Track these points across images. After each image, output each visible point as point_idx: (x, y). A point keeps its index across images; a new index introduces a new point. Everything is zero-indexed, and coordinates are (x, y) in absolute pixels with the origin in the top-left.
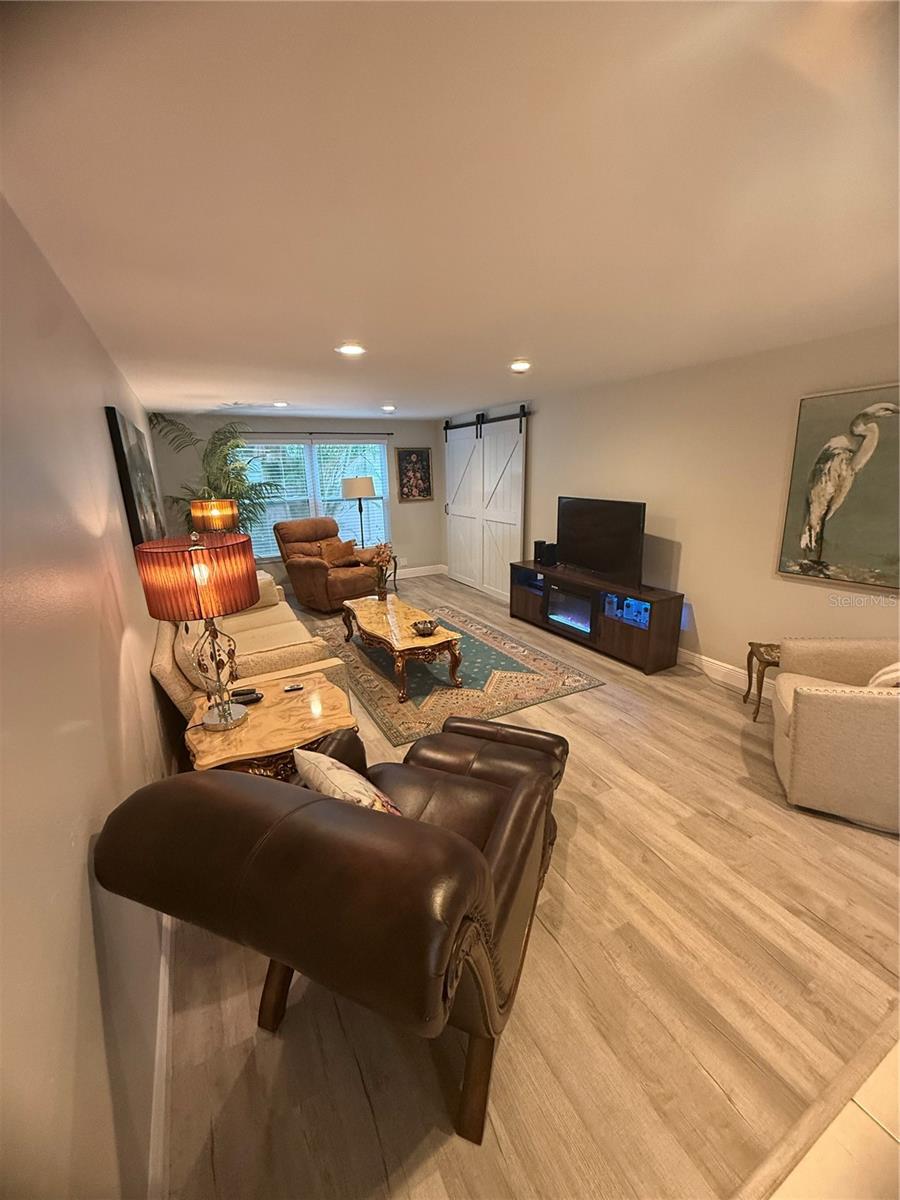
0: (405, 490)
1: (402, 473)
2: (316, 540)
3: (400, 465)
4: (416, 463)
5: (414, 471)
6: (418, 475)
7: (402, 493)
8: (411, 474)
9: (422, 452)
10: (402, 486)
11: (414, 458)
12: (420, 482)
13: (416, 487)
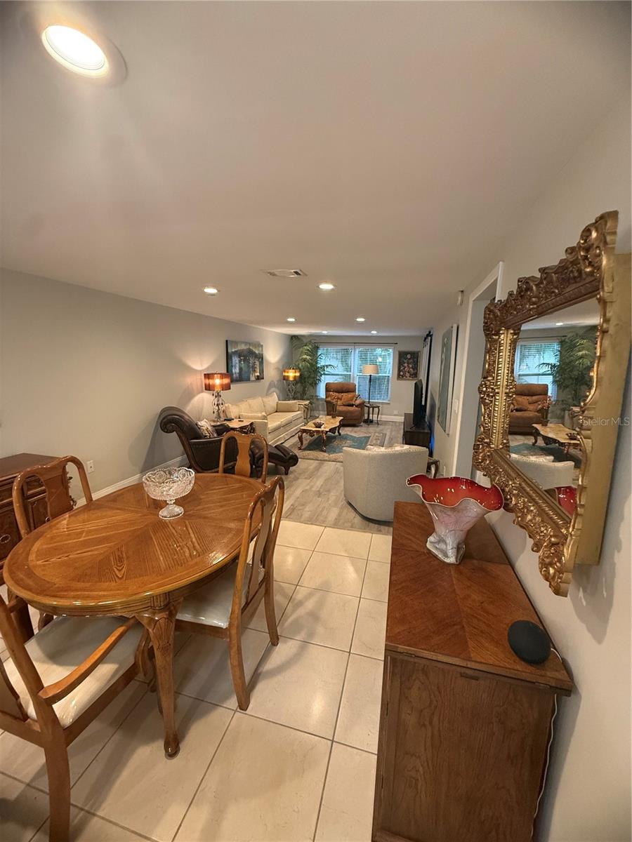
0: (402, 373)
1: (400, 364)
2: (342, 393)
3: (399, 360)
4: (410, 359)
5: (408, 363)
6: (411, 366)
7: (399, 375)
8: (406, 365)
9: (414, 353)
10: (399, 371)
11: (409, 356)
12: (411, 369)
13: (408, 372)
